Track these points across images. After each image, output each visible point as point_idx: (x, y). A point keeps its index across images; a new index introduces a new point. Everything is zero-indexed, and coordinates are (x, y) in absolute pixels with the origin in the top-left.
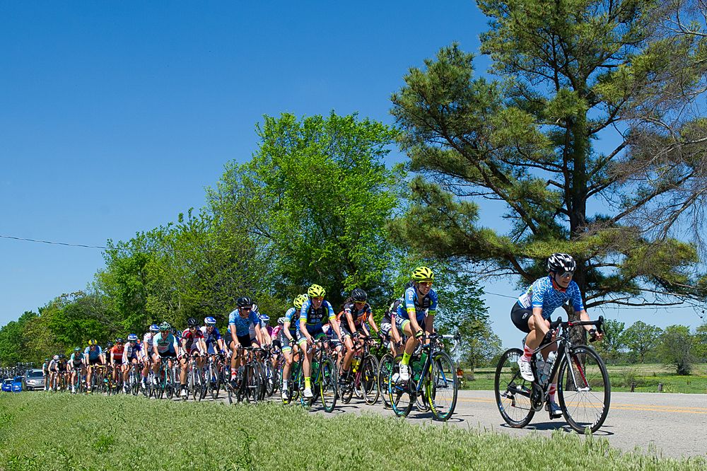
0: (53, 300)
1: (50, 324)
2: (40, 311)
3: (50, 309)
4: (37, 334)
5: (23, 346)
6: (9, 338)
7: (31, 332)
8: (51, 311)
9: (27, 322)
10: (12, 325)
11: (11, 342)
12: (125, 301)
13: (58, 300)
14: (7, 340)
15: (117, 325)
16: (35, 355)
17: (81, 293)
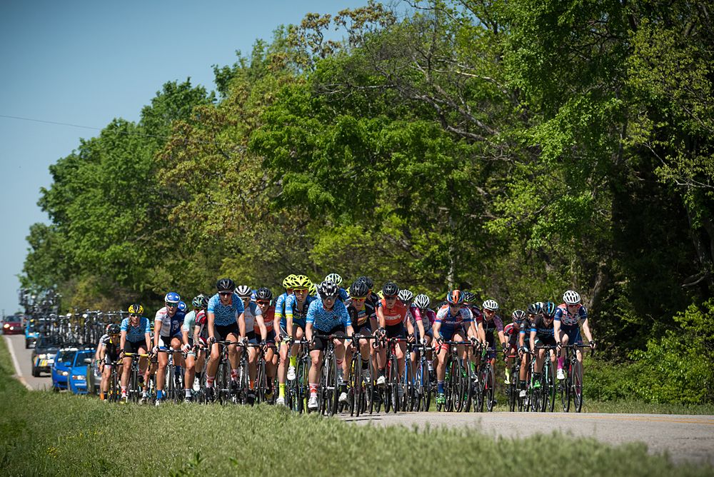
0: (270, 40)
1: (258, 134)
2: (224, 80)
3: (257, 72)
4: (210, 172)
5: (157, 218)
6: (106, 188)
7: (189, 164)
8: (261, 84)
9: (171, 126)
10: (117, 134)
11: (114, 201)
12: (547, 45)
13: (288, 40)
14: (99, 192)
15: (512, 141)
16: (198, 255)
17: (375, 12)
